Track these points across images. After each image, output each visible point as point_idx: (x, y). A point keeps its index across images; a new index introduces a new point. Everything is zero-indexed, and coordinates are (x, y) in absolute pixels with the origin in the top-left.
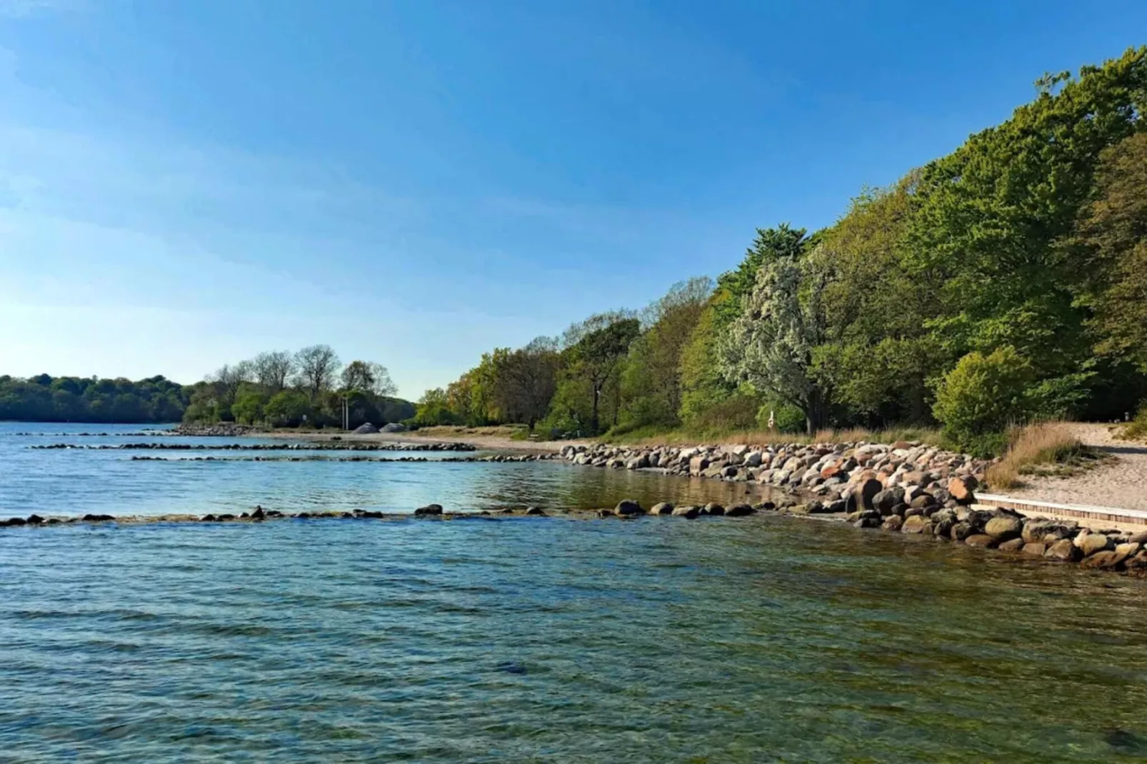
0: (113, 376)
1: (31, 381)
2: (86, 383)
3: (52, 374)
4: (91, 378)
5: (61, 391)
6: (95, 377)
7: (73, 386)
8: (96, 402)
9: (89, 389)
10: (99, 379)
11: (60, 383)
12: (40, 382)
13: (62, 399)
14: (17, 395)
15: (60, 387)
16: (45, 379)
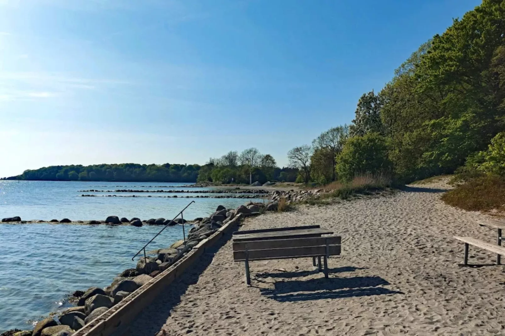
0: (192, 164)
1: (162, 166)
2: (182, 166)
3: (170, 163)
4: (184, 165)
5: (173, 170)
6: (186, 164)
7: (178, 167)
8: (186, 174)
9: (183, 168)
10: (188, 165)
11: (172, 166)
12: (166, 167)
13: (173, 173)
14: (156, 172)
15: (172, 168)
16: (167, 165)
